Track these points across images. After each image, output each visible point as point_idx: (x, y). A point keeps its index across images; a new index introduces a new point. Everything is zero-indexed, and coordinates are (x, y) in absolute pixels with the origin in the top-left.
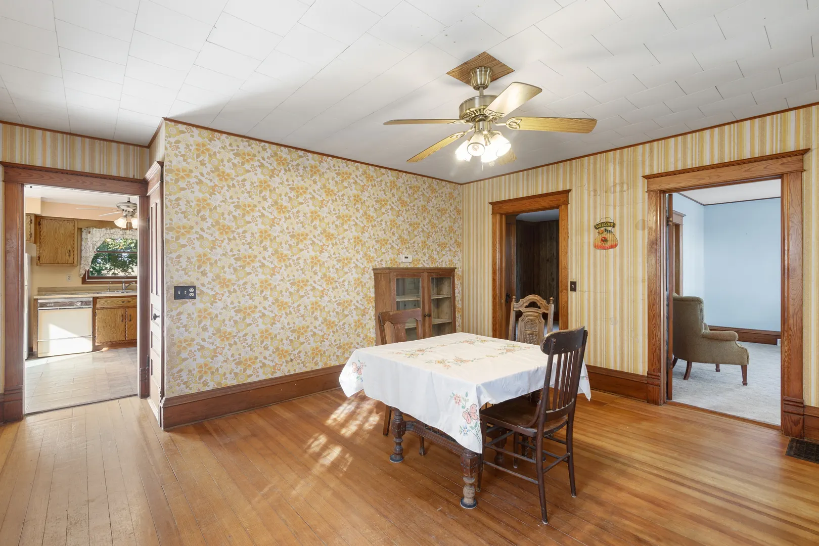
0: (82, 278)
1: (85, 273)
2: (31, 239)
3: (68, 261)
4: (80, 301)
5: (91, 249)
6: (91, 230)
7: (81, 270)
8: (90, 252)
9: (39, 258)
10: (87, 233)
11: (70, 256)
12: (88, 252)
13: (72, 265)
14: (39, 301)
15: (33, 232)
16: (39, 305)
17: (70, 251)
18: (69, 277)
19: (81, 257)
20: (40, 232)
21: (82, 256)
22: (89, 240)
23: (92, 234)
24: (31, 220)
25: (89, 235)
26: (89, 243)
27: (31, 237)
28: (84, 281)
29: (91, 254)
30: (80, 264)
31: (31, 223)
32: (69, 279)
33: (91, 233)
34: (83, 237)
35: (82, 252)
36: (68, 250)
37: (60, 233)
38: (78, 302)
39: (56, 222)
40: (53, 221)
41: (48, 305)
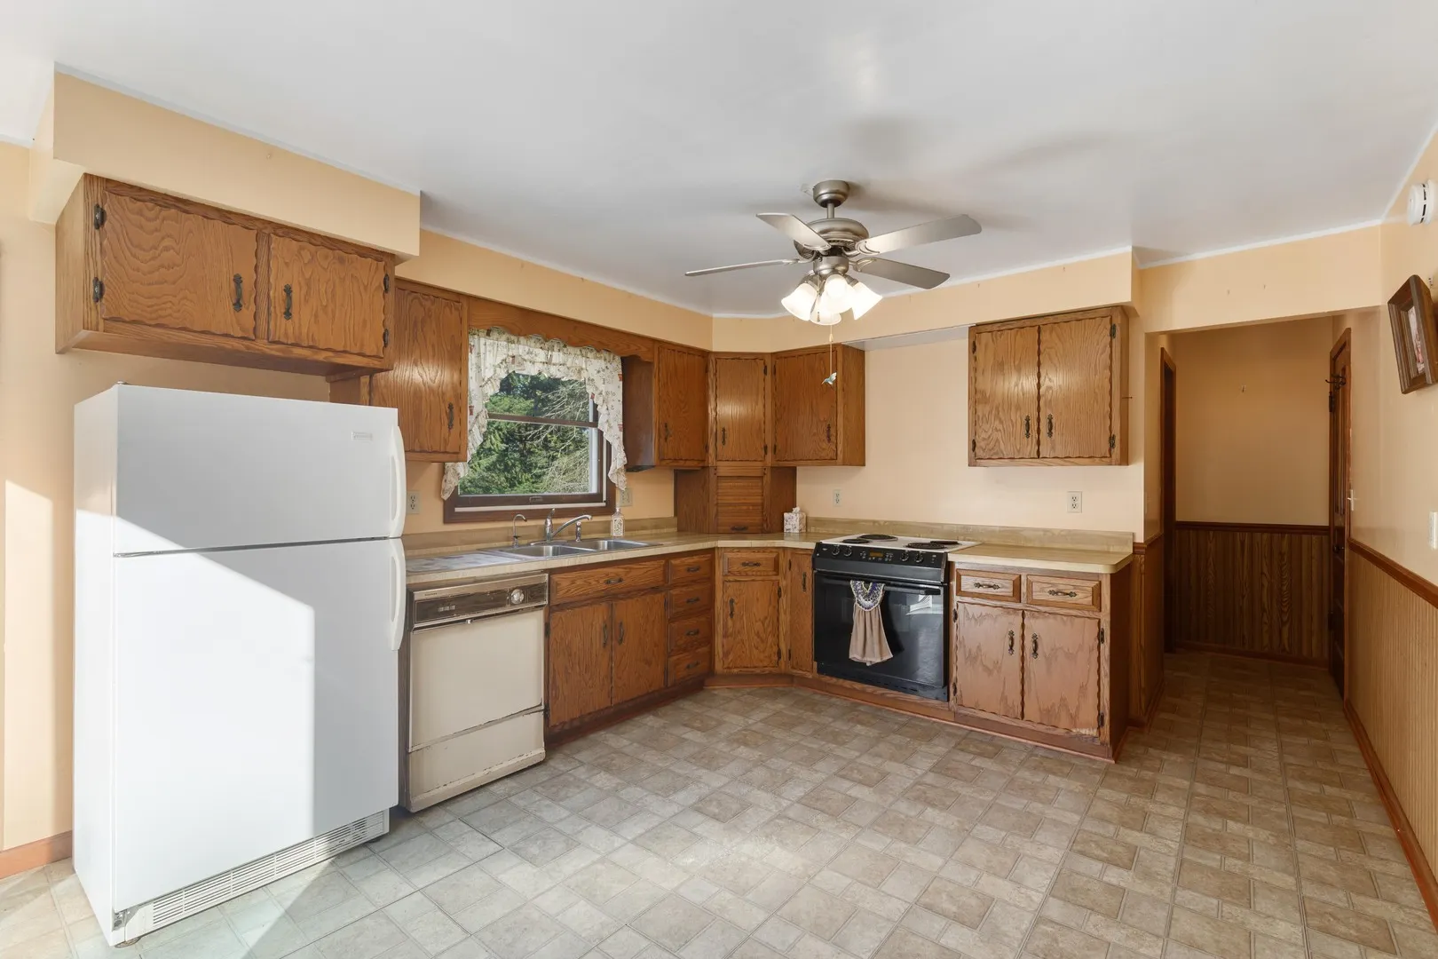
2: (387, 351)
3: (446, 442)
4: (520, 589)
11: (451, 425)
13: (454, 457)
14: (418, 596)
15: (391, 324)
16: (415, 613)
17: (451, 407)
24: (387, 278)
27: (386, 343)
31: (387, 288)
32: (413, 507)
36: (447, 406)
37: (426, 341)
38: (514, 589)
39: (417, 301)
40: (409, 294)
41: (442, 609)
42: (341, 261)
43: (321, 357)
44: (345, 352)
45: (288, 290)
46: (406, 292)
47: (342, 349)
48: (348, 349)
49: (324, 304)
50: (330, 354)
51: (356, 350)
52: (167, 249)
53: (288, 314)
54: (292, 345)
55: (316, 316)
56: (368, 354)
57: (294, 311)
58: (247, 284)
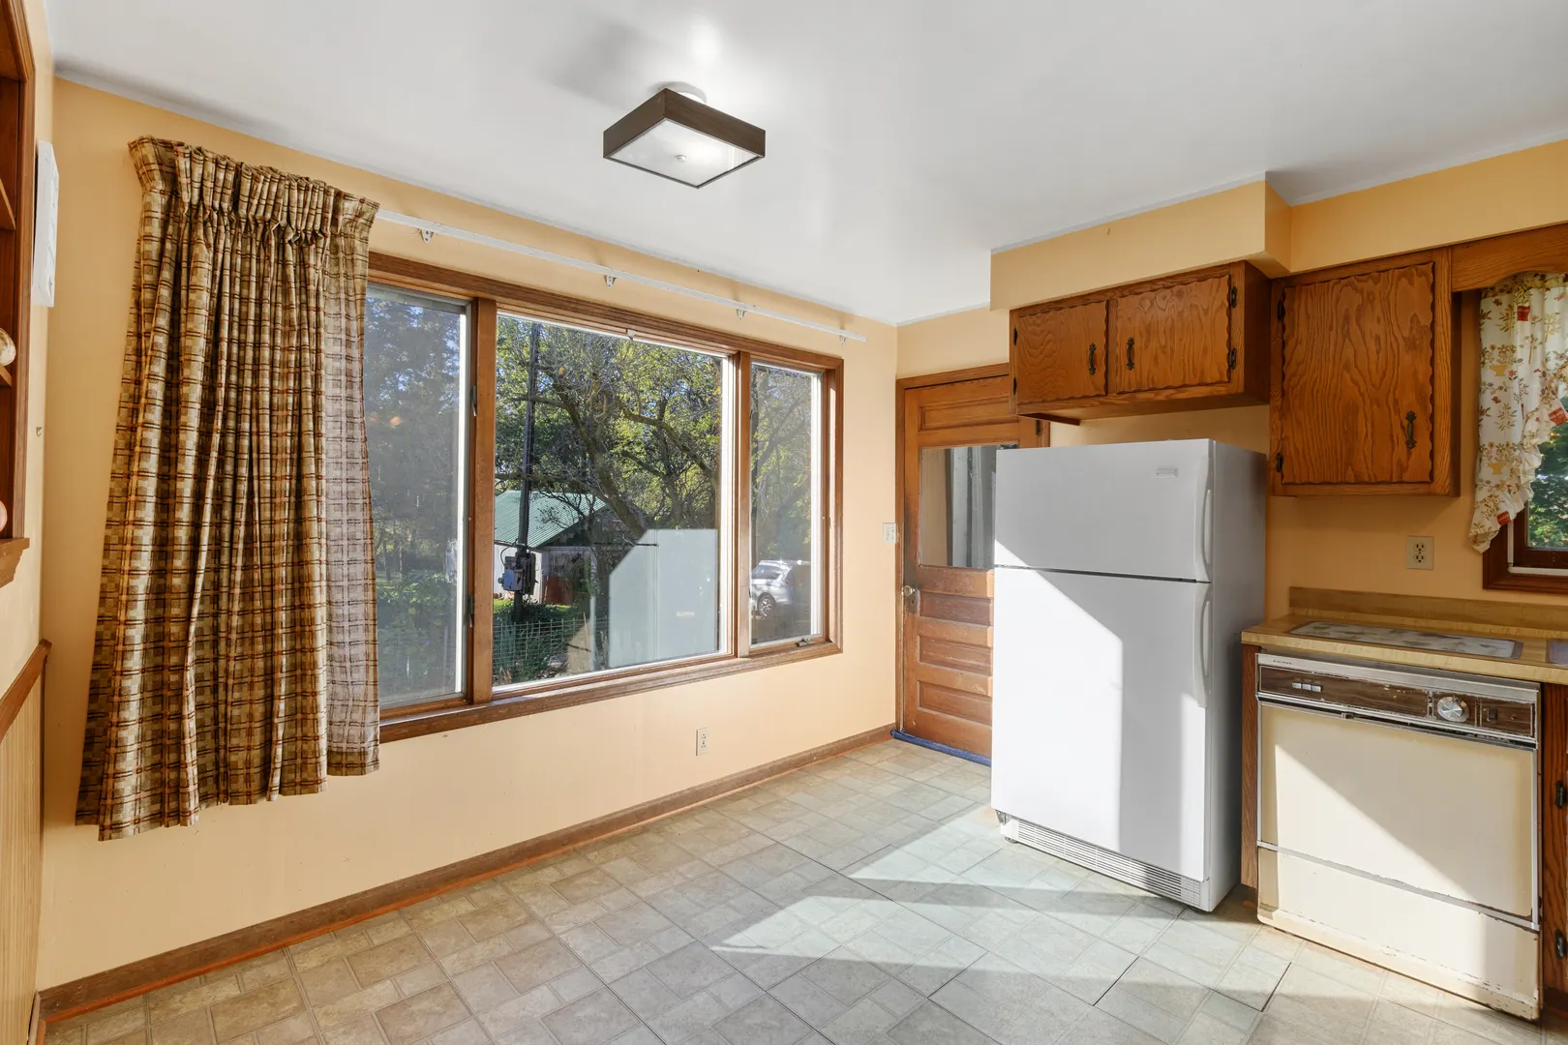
0: (1486, 556)
1: (1503, 530)
2: (1234, 372)
3: (1403, 469)
4: (1461, 698)
5: (1534, 400)
6: (1534, 298)
7: (1477, 517)
8: (1527, 419)
9: (1280, 459)
10: (1506, 318)
11: (1411, 443)
12: (1518, 418)
13: (1422, 489)
14: (1263, 659)
15: (1239, 342)
16: (1258, 678)
17: (1411, 417)
18: (1420, 547)
19: (1478, 449)
20: (1284, 344)
21: (1485, 441)
22: (1519, 354)
23: (1542, 320)
24: (1233, 291)
25: (1522, 330)
26: (1522, 370)
27: (1232, 365)
28: (1495, 573)
29: (1532, 426)
30: (1474, 486)
31: (1232, 303)
32: (1419, 559)
33: (1535, 311)
34: (1486, 344)
35: (1485, 421)
36: (1403, 415)
37: (1363, 336)
38: (1444, 695)
39: (1349, 288)
40: (1336, 284)
41: (1298, 686)
42: (1180, 295)
43: (1162, 396)
44: (1184, 386)
45: (1131, 343)
46: (1331, 283)
47: (1180, 384)
48: (1187, 382)
49: (1163, 343)
50: (1171, 391)
51: (1197, 381)
52: (1049, 342)
53: (1131, 365)
54: (1134, 392)
55: (1156, 359)
56: (1209, 381)
57: (1136, 361)
58: (1100, 351)
